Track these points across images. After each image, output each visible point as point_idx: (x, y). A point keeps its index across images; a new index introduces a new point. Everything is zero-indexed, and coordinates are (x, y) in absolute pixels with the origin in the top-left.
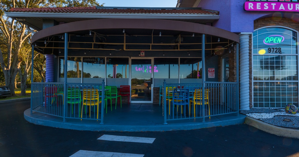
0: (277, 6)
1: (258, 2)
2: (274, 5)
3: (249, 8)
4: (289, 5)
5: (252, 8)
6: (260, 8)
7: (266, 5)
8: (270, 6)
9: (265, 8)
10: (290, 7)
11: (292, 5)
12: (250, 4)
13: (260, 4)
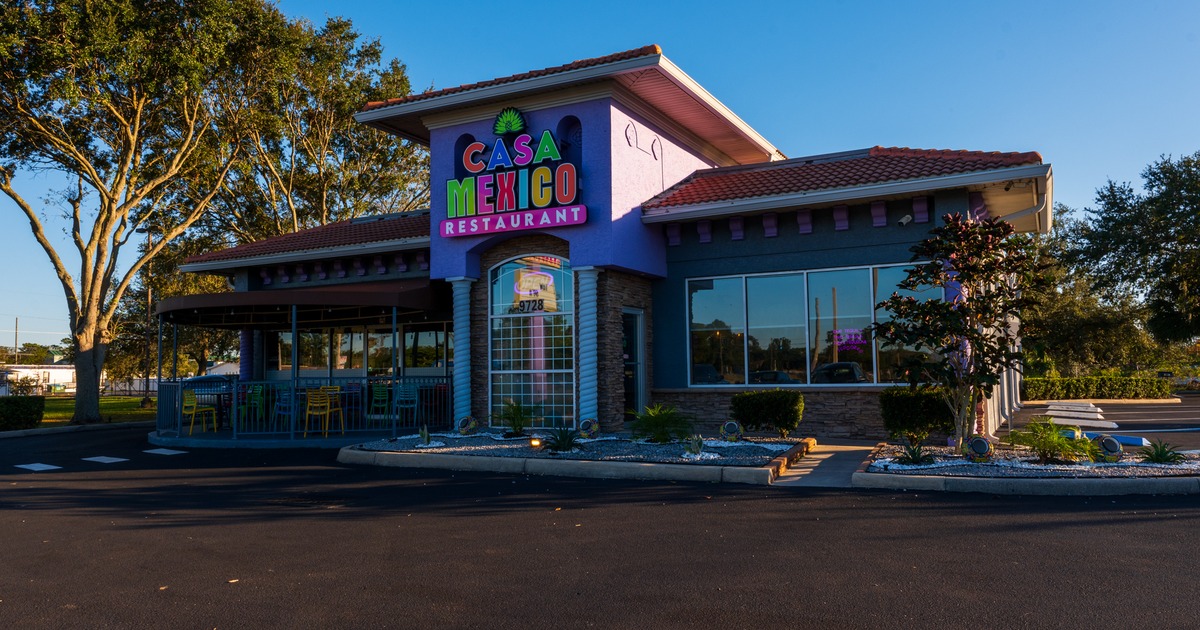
0: (493, 222)
1: (462, 218)
2: (486, 220)
3: (447, 233)
4: (513, 217)
5: (452, 232)
6: (464, 231)
7: (473, 222)
8: (481, 224)
9: (472, 230)
10: (515, 222)
11: (518, 216)
12: (448, 224)
13: (464, 222)
